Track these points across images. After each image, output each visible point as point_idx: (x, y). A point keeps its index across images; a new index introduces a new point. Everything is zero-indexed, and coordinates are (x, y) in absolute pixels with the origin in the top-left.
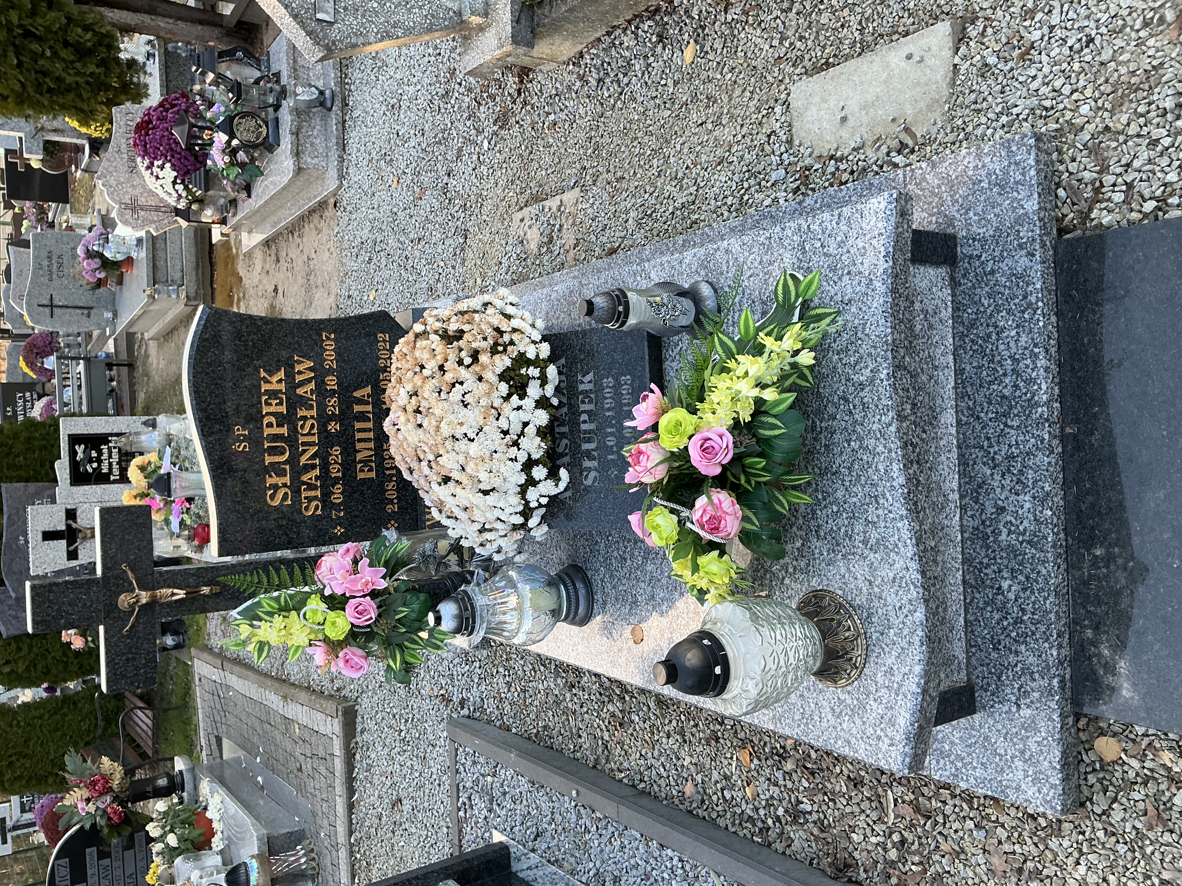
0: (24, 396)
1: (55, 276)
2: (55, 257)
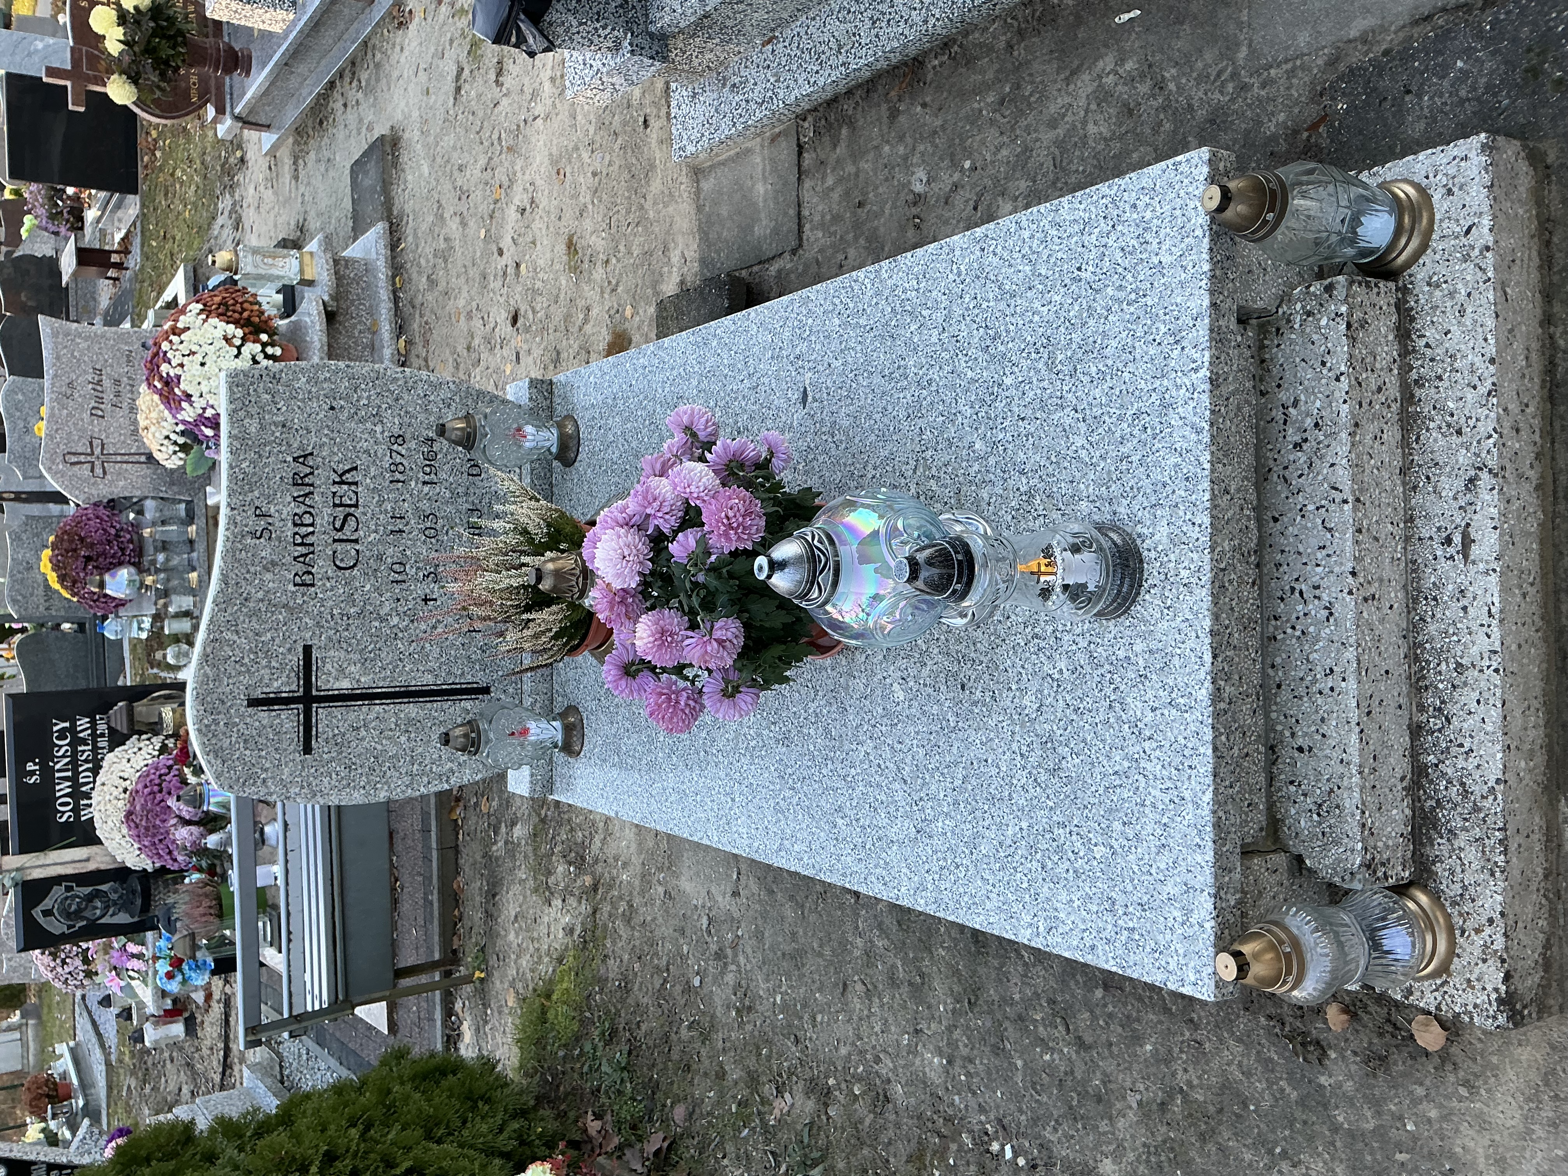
0: (73, 730)
1: (322, 566)
2: (323, 479)
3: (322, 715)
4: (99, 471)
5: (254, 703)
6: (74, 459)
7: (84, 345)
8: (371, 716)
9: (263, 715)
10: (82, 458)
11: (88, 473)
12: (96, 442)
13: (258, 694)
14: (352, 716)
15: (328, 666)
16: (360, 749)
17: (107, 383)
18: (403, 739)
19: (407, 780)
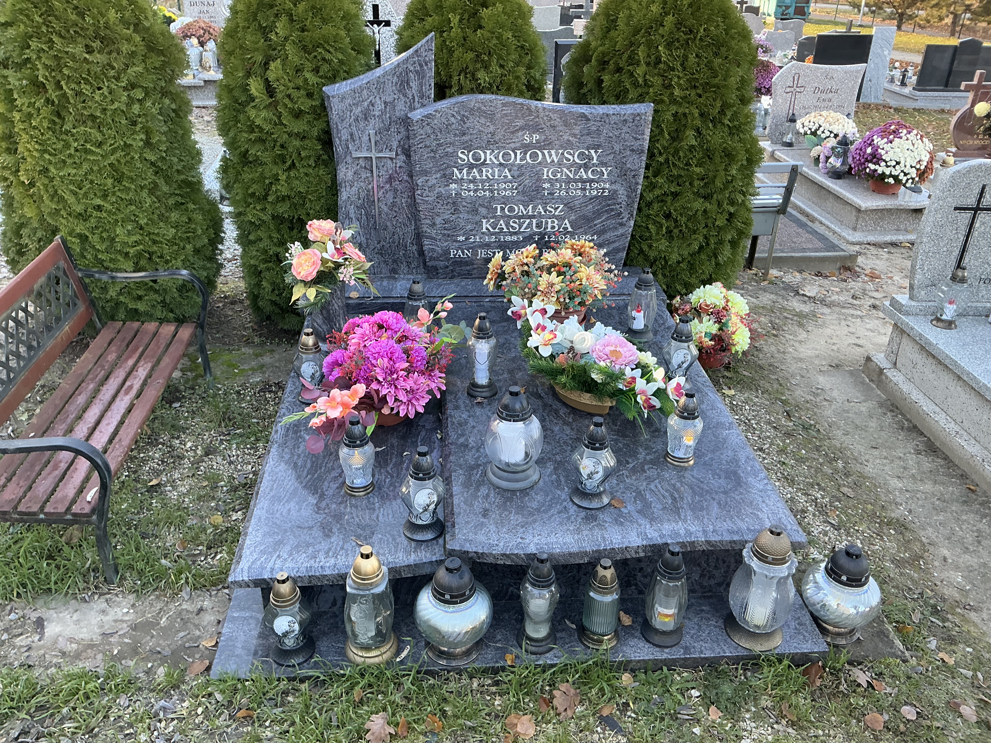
3: (968, 215)
4: (788, 90)
5: (984, 187)
6: (796, 78)
7: (850, 85)
8: (960, 236)
9: (977, 191)
10: (796, 82)
11: (788, 84)
12: (802, 89)
13: (987, 189)
14: (963, 228)
15: (987, 218)
16: (948, 230)
17: (830, 95)
18: (945, 249)
19: (927, 251)
